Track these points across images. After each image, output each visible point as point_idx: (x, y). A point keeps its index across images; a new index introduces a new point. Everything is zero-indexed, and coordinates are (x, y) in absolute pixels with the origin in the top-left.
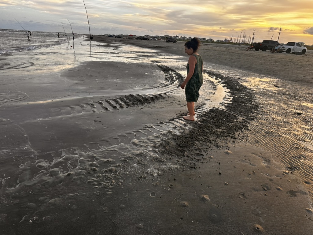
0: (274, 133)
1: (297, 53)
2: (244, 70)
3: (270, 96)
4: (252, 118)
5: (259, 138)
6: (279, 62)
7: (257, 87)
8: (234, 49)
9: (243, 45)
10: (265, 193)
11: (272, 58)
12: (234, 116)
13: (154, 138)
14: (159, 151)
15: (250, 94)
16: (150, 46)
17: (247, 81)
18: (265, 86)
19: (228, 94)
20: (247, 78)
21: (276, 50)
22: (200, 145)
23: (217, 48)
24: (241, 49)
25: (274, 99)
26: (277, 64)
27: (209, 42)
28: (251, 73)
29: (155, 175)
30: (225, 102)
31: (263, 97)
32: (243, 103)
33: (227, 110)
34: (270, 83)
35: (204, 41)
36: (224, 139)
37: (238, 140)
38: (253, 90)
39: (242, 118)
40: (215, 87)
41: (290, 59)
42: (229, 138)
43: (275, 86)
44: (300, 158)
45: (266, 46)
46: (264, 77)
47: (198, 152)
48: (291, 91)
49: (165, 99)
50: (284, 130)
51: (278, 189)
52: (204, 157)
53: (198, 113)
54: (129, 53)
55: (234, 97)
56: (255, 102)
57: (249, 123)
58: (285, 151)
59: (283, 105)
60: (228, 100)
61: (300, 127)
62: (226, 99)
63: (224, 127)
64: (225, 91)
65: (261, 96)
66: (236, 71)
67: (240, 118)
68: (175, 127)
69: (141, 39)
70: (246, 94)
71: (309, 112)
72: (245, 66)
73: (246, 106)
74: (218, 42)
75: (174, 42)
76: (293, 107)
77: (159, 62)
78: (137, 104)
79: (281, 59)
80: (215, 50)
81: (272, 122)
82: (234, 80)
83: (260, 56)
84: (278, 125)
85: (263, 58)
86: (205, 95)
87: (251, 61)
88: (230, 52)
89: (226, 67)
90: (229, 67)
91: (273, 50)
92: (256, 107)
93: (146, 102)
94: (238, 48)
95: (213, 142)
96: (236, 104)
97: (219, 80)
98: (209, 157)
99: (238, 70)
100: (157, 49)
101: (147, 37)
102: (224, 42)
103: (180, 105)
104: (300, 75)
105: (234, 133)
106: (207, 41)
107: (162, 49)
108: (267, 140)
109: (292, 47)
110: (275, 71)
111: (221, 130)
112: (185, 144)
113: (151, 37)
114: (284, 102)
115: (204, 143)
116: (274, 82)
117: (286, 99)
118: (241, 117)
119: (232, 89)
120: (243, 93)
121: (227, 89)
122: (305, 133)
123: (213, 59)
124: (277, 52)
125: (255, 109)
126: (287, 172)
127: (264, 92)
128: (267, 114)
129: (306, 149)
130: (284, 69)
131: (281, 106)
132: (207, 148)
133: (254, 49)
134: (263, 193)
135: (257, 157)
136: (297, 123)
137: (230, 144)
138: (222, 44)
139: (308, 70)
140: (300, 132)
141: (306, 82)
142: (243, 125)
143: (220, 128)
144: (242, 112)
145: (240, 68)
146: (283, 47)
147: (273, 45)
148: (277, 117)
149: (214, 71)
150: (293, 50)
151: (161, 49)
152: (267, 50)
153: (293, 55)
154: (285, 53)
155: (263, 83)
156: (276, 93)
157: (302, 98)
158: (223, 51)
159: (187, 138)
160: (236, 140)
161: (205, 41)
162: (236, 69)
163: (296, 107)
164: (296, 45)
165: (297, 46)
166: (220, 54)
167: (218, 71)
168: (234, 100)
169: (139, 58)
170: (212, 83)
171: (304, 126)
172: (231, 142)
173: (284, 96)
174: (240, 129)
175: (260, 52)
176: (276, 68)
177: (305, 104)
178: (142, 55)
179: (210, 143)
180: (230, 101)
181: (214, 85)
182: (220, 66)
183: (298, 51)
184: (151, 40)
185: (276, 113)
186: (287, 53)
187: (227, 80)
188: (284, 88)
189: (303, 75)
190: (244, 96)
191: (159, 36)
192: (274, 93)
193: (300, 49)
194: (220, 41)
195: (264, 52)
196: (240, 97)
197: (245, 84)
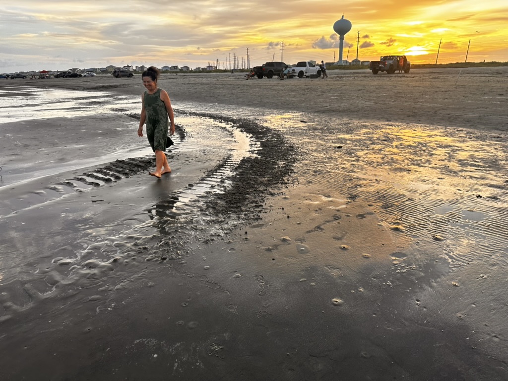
0: (323, 170)
1: (312, 77)
2: (256, 108)
3: (301, 134)
4: (293, 160)
5: (310, 178)
6: (295, 90)
7: (281, 126)
8: (228, 79)
9: (237, 72)
10: (338, 221)
11: (284, 86)
12: (272, 162)
13: (194, 203)
14: (209, 213)
15: (278, 135)
16: (91, 87)
17: (266, 121)
18: (289, 124)
19: (252, 139)
20: (265, 117)
21: (285, 75)
22: (253, 197)
23: (203, 79)
24: (238, 78)
25: (307, 136)
26: (293, 93)
27: (186, 72)
28: (267, 110)
29: (222, 234)
30: (253, 149)
31: (293, 136)
32: (275, 146)
33: (261, 158)
34: (295, 119)
35: (175, 70)
36: (275, 187)
37: (289, 185)
38: (279, 131)
39: (282, 163)
40: (232, 134)
41: (306, 86)
42: (279, 185)
43: (301, 122)
44: (356, 187)
45: (271, 71)
46: (284, 112)
47: (254, 204)
48: (321, 124)
49: (174, 158)
50: (331, 166)
51: (348, 216)
52: (264, 207)
53: (229, 167)
54: (61, 102)
55: (261, 142)
56: (287, 143)
57: (293, 166)
58: (341, 184)
59: (319, 141)
60: (256, 146)
61: (346, 160)
62: (253, 146)
63: (268, 175)
64: (247, 137)
65: (291, 136)
66: (246, 109)
67: (280, 163)
68: (212, 186)
69: (66, 77)
70: (272, 136)
71: (349, 144)
72: (254, 102)
73: (280, 149)
74: (198, 71)
75: (128, 77)
76: (331, 141)
77: (126, 110)
78: (139, 171)
79: (296, 86)
80: (202, 84)
81: (315, 161)
82: (250, 121)
83: (268, 86)
84: (323, 162)
85: (273, 88)
86: (225, 145)
87: (259, 94)
88: (225, 85)
89: (231, 106)
90: (234, 106)
91: (281, 76)
92: (292, 148)
93: (151, 166)
94: (233, 77)
95: (265, 192)
96: (267, 149)
97: (231, 124)
98: (269, 206)
99: (247, 108)
100: (106, 91)
101: (74, 72)
102: (208, 69)
103: (199, 161)
104: (325, 105)
105: (282, 179)
106: (181, 71)
107: (115, 89)
108: (319, 178)
109: (303, 69)
110: (294, 103)
111: (266, 178)
112: (236, 200)
113: (83, 71)
114: (319, 137)
115: (256, 195)
116: (298, 117)
117: (320, 134)
118: (280, 161)
119: (254, 132)
120: (269, 136)
121: (248, 134)
122: (353, 164)
123: (207, 96)
124: (288, 78)
125: (292, 151)
126: (350, 201)
127: (292, 130)
128: (307, 154)
129: (359, 179)
130: (303, 99)
131: (317, 143)
132: (262, 199)
133: (256, 77)
134: (335, 222)
135: (316, 195)
136: (341, 157)
137: (284, 190)
138: (206, 74)
139: (332, 96)
140: (347, 165)
141: (333, 111)
142: (287, 169)
143: (264, 178)
144: (279, 157)
145: (249, 105)
146: (294, 70)
147: (279, 68)
148: (318, 155)
149: (217, 113)
150: (306, 72)
151: (113, 89)
152: (274, 77)
153: (308, 79)
154: (297, 77)
155: (286, 120)
156: (306, 130)
157: (336, 131)
158: (216, 84)
159: (234, 194)
160: (288, 185)
161: (178, 70)
162: (245, 107)
163: (334, 141)
164: (308, 65)
165: (310, 66)
166: (212, 88)
167: (222, 112)
168: (263, 145)
169: (87, 108)
170: (224, 128)
171: (349, 158)
172: (284, 188)
173: (317, 131)
174: (286, 173)
175: (265, 80)
176: (293, 99)
177: (342, 136)
178: (87, 102)
179: (263, 193)
180: (259, 147)
181: (229, 132)
182: (221, 105)
183: (312, 74)
184: (85, 76)
185: (315, 150)
186: (300, 77)
187: (241, 123)
188: (313, 122)
189: (328, 104)
190: (272, 138)
191: (96, 69)
192: (304, 130)
193: (314, 70)
194: (201, 69)
195: (271, 79)
196: (268, 141)
197: (265, 125)
